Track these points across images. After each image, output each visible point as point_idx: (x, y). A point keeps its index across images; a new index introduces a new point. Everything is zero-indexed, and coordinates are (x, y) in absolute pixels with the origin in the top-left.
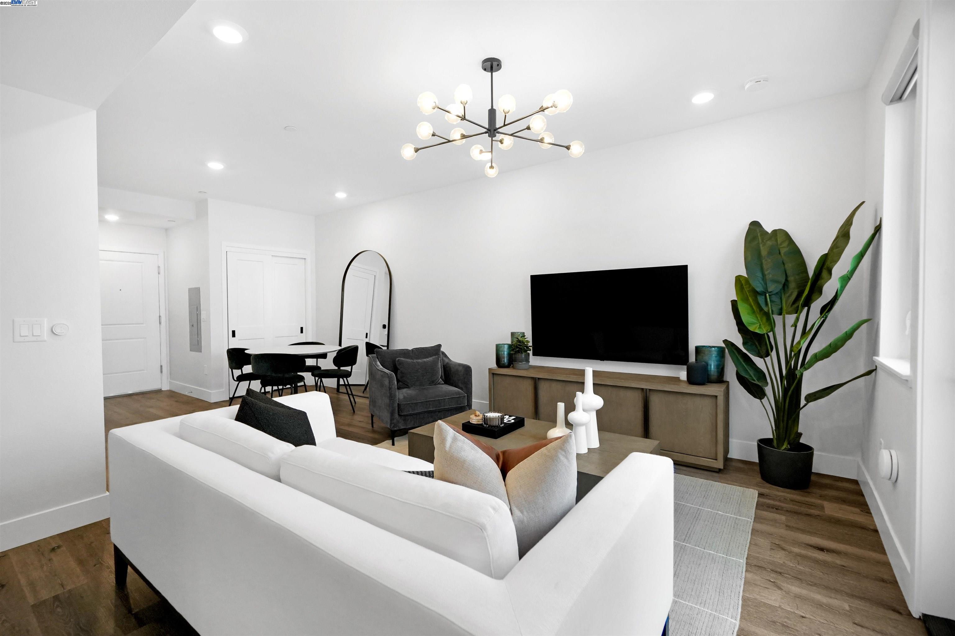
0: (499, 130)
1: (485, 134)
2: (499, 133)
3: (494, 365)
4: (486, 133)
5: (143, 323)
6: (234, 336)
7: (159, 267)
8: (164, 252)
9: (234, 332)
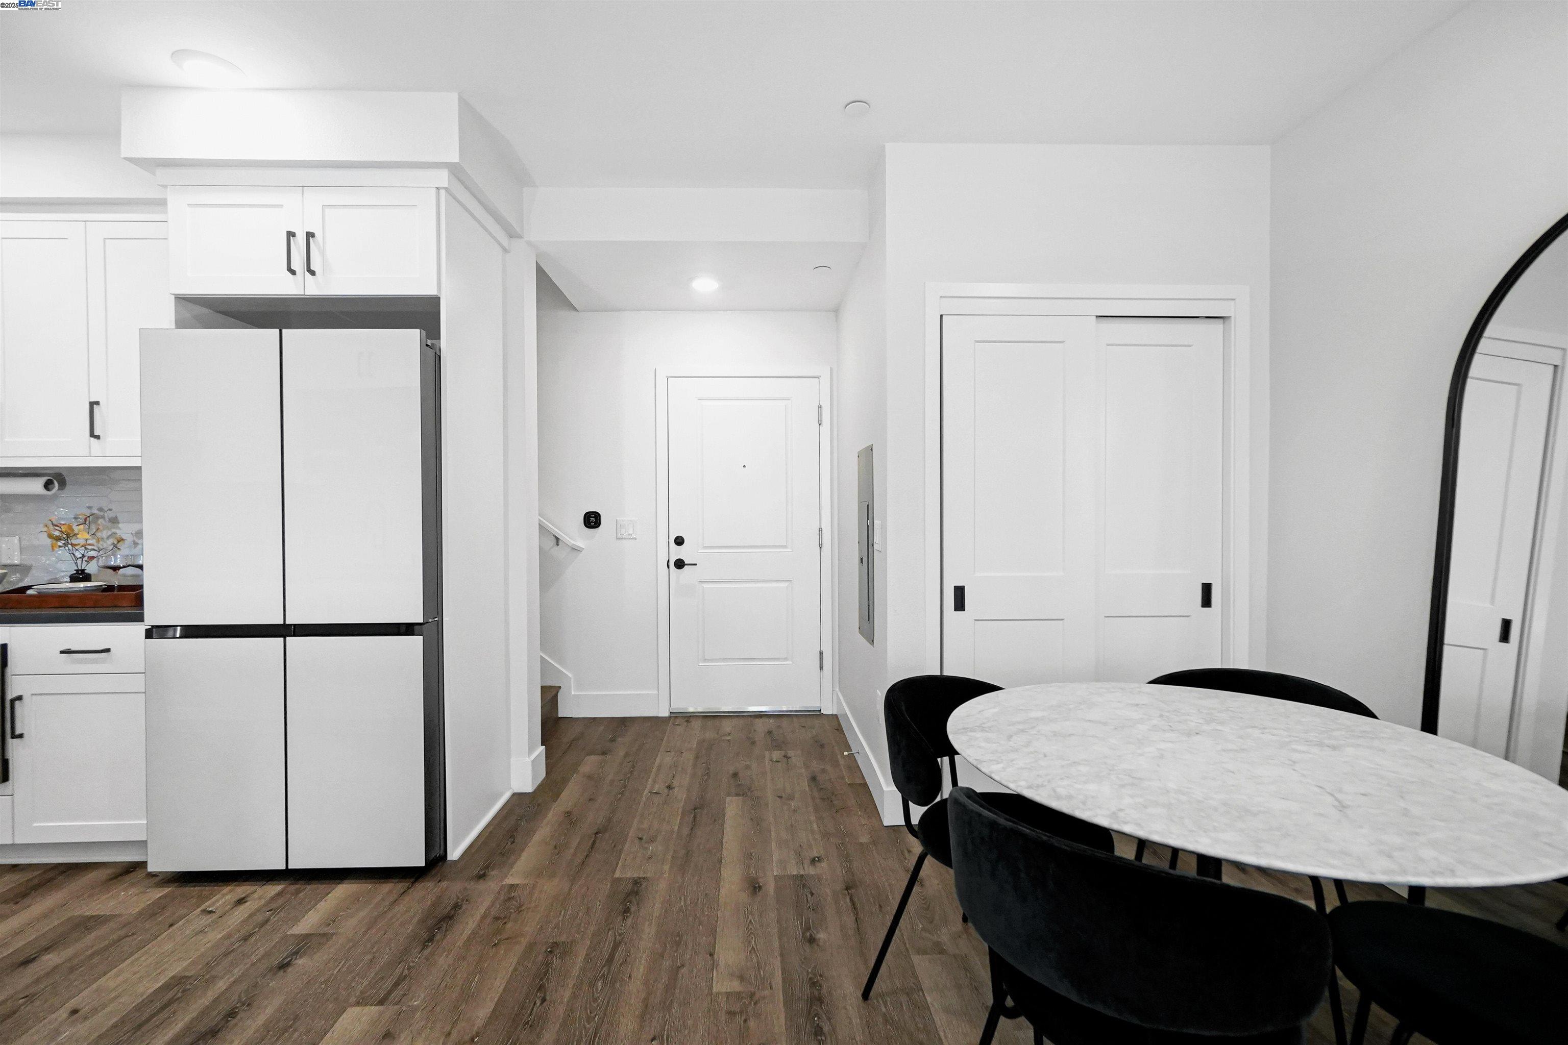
5: (785, 547)
6: (960, 605)
7: (820, 407)
8: (831, 369)
9: (960, 592)
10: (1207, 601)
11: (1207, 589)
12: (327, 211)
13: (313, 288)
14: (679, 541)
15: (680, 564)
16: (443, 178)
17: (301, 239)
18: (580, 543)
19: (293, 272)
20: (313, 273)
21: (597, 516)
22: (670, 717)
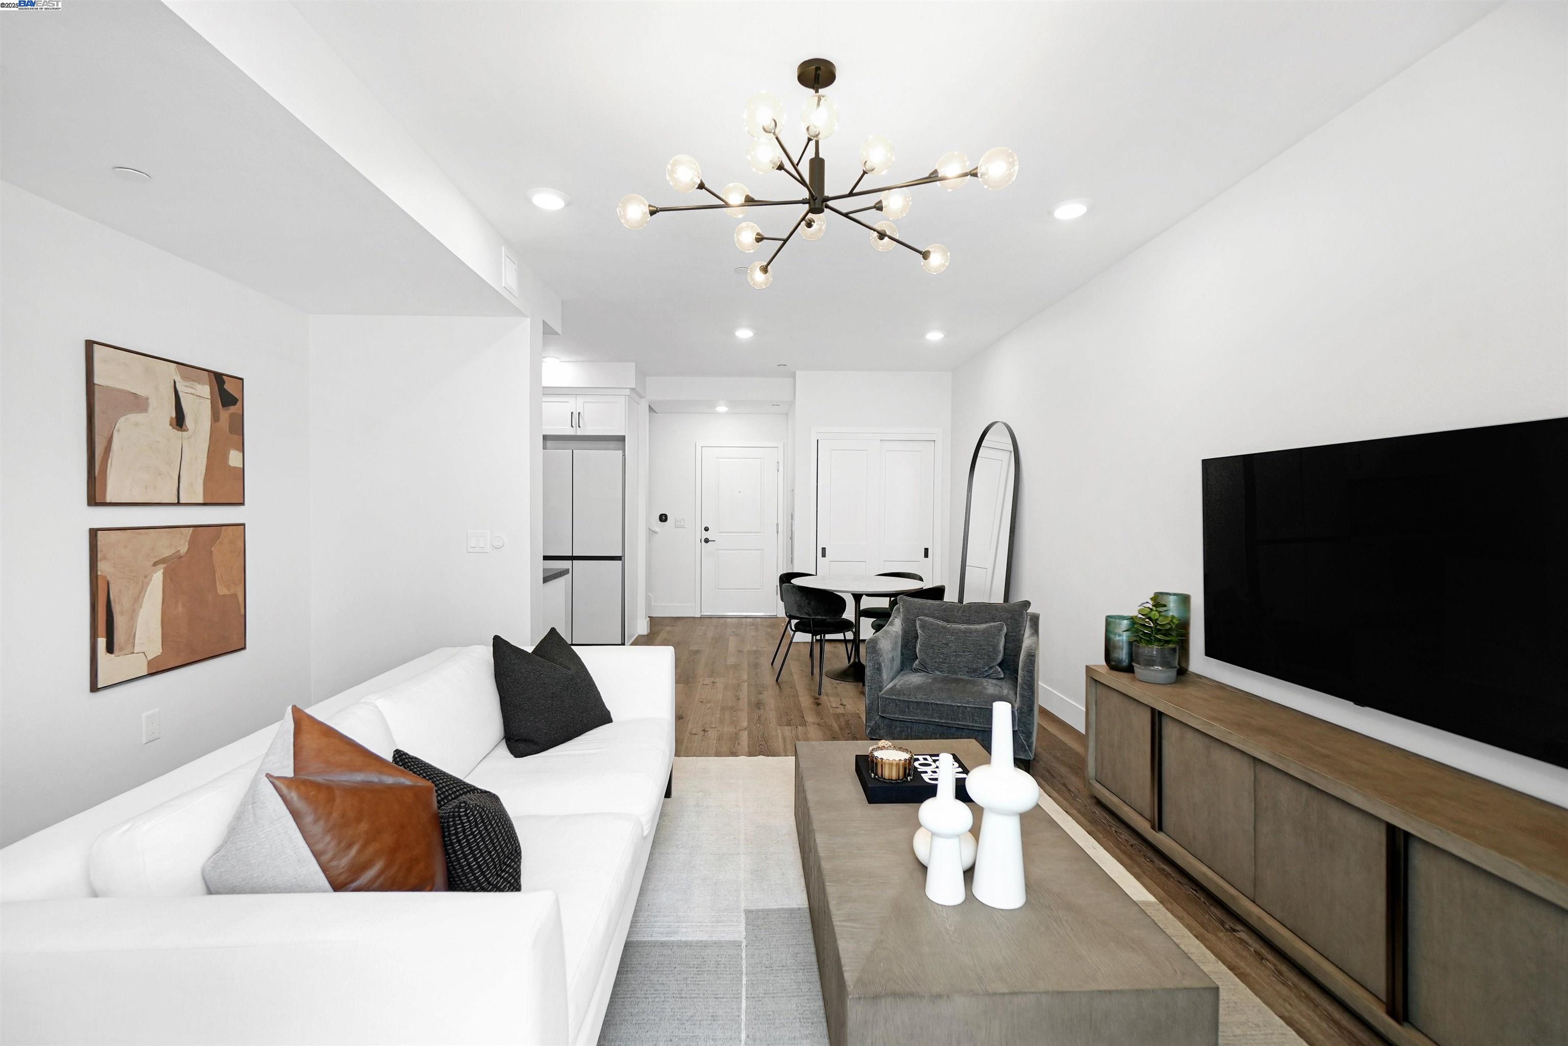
0: (830, 203)
1: (801, 204)
2: (827, 207)
3: (1098, 659)
4: (804, 203)
5: (760, 532)
6: (824, 555)
7: (778, 462)
8: (784, 444)
9: (824, 549)
10: (926, 555)
11: (926, 550)
12: (585, 404)
13: (579, 432)
14: (707, 529)
15: (707, 541)
16: (627, 392)
17: (576, 416)
18: (657, 529)
19: (572, 426)
20: (579, 427)
21: (666, 516)
22: (701, 617)
